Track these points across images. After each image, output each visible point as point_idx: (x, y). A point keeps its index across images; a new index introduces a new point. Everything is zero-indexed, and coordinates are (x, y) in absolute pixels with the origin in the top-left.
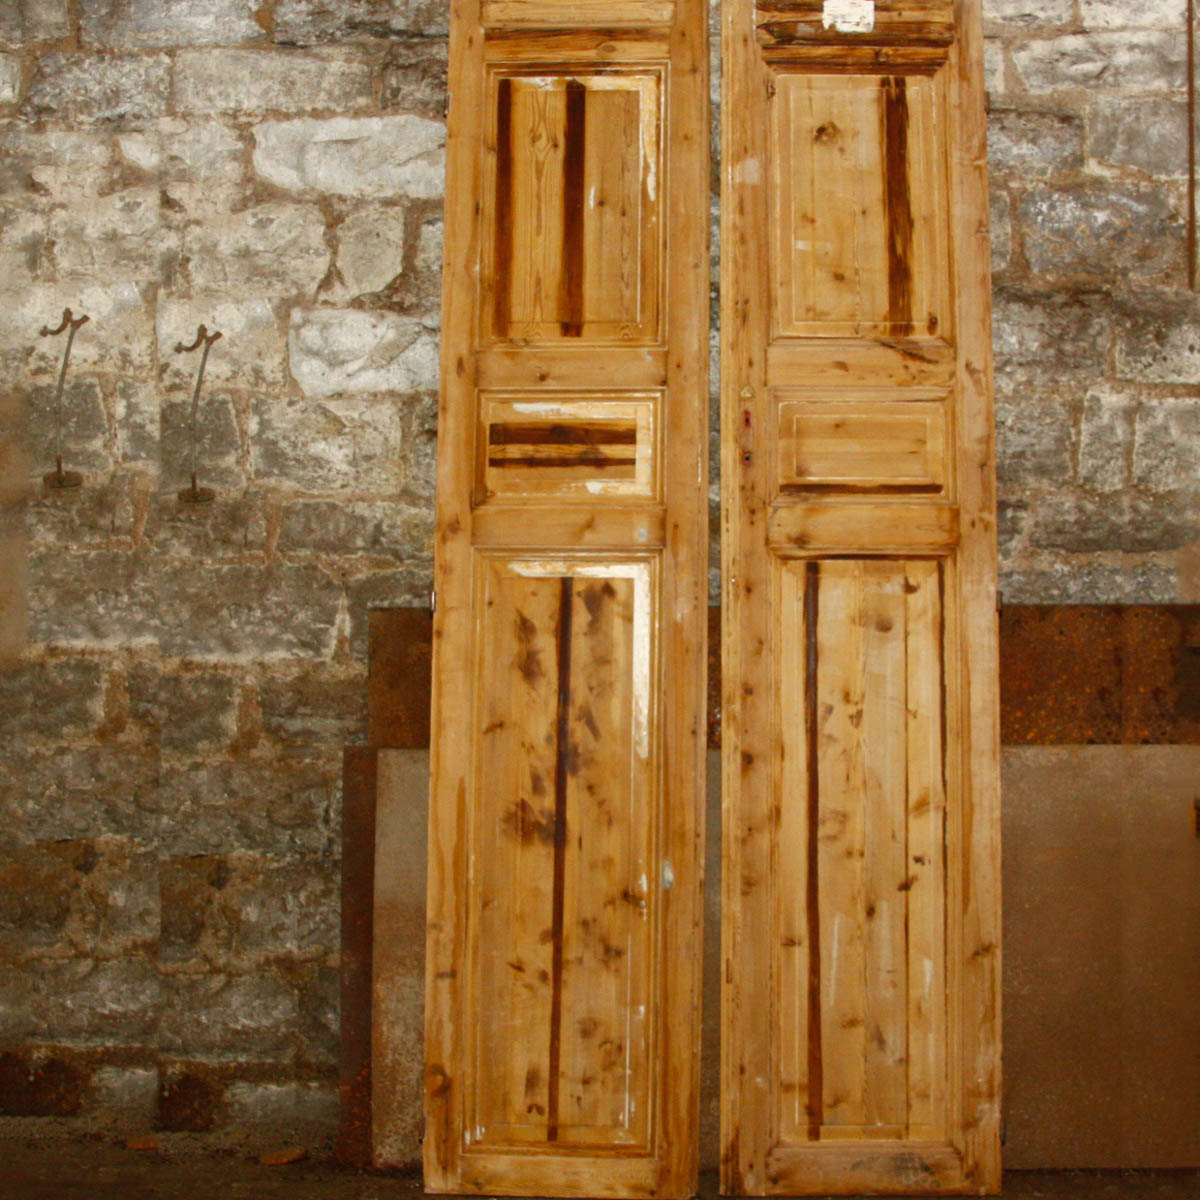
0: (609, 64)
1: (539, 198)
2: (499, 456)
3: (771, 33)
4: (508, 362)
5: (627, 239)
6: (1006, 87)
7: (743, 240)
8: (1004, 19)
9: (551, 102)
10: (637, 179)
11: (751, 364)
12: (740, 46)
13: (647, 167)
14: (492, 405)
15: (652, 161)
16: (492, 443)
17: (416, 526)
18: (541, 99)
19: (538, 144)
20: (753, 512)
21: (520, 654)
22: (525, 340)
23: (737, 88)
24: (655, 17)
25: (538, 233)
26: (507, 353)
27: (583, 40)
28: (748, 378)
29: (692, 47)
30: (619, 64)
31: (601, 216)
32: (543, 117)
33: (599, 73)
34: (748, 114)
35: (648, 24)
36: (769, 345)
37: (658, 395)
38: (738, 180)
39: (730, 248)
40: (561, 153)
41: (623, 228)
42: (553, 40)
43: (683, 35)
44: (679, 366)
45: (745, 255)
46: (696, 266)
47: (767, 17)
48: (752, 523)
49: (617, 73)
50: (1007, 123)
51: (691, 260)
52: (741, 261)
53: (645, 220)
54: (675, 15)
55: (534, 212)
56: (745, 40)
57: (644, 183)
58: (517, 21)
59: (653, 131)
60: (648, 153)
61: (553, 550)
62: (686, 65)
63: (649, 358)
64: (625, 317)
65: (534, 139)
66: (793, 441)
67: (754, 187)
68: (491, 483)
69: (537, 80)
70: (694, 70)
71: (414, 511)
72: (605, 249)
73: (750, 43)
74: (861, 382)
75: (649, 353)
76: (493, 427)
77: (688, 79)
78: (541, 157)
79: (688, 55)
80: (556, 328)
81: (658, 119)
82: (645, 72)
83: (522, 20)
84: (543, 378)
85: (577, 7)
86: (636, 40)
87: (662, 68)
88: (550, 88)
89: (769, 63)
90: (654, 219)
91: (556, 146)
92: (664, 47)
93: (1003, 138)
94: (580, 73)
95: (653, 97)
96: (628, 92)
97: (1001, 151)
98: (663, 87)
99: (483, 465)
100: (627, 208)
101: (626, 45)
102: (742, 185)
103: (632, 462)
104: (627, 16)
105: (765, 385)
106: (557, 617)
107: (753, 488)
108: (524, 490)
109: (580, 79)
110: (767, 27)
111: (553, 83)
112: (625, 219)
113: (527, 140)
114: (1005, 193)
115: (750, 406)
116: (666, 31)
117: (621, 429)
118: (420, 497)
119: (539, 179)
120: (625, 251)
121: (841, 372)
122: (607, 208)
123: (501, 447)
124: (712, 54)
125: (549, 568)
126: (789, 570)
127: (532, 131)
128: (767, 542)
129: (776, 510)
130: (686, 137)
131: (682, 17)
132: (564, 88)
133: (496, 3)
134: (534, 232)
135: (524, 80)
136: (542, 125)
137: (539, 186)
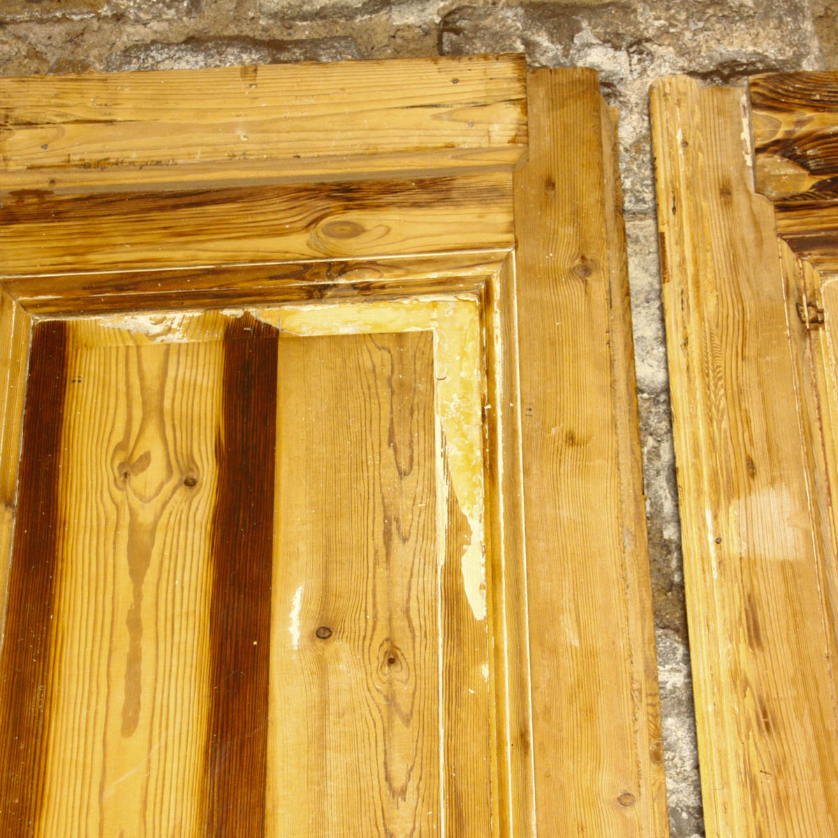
0: (344, 269)
1: (135, 624)
3: (801, 161)
5: (403, 734)
7: (767, 721)
9: (179, 371)
10: (430, 559)
12: (711, 205)
13: (458, 528)
15: (473, 513)
18: (152, 366)
19: (137, 481)
23: (711, 304)
24: (469, 140)
25: (129, 725)
27: (273, 211)
29: (577, 215)
30: (372, 265)
31: (322, 667)
32: (156, 410)
33: (315, 294)
34: (749, 374)
35: (447, 162)
38: (734, 547)
39: (731, 742)
40: (204, 501)
41: (391, 699)
42: (185, 218)
43: (550, 184)
45: (780, 766)
46: (625, 800)
47: (783, 125)
49: (366, 291)
51: (607, 783)
52: (766, 785)
53: (456, 676)
54: (523, 135)
55: (119, 666)
56: (725, 192)
57: (452, 571)
58: (86, 166)
59: (475, 434)
60: (462, 493)
62: (564, 256)
65: (127, 471)
67: (788, 570)
69: (143, 321)
70: (586, 269)
72: (336, 761)
73: (739, 197)
77: (572, 292)
78: (146, 515)
79: (566, 232)
81: (488, 399)
82: (443, 285)
83: (101, 165)
85: (252, 127)
86: (416, 205)
87: (494, 271)
88: (176, 338)
89: (799, 245)
90: (485, 670)
91: (190, 483)
92: (499, 217)
94: (263, 298)
95: (473, 347)
96: (400, 337)
98: (497, 319)
100: (404, 645)
101: (392, 217)
102: (750, 563)
104: (391, 140)
109: (264, 314)
110: (785, 148)
111: (187, 327)
112: (398, 673)
113: (108, 472)
116: (505, 178)
119: (137, 574)
120: (399, 769)
122: (339, 646)
124: (633, 262)
127: (121, 447)
130: (571, 439)
131: (544, 142)
132: (219, 335)
133: (29, 124)
134: (116, 722)
135: (107, 322)
136: (152, 430)
137: (138, 595)
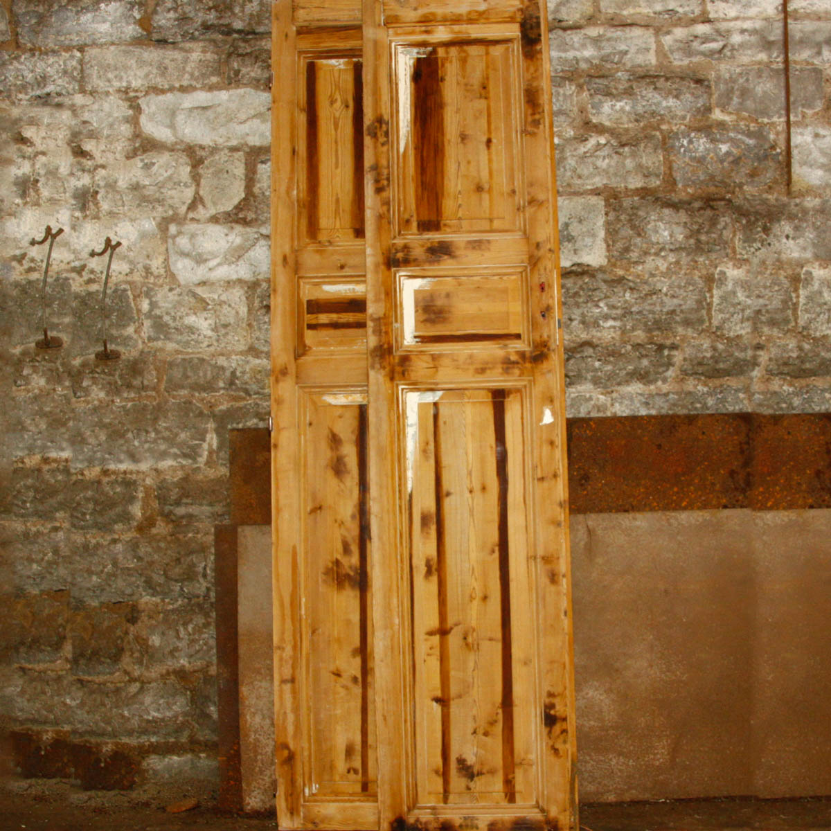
1: (336, 142)
2: (314, 322)
4: (317, 257)
6: (657, 60)
8: (655, 13)
9: (343, 76)
14: (307, 286)
16: (308, 313)
17: (260, 372)
18: (336, 75)
19: (335, 106)
21: (332, 458)
22: (329, 242)
25: (336, 167)
26: (317, 251)
32: (338, 87)
40: (351, 112)
42: (342, 34)
50: (658, 85)
55: (334, 153)
58: (318, 20)
61: (352, 386)
65: (332, 102)
68: (308, 342)
69: (333, 62)
71: (257, 361)
76: (309, 302)
78: (337, 115)
80: (351, 232)
83: (322, 20)
84: (342, 267)
88: (342, 67)
91: (347, 107)
93: (656, 96)
97: (654, 104)
99: (303, 328)
106: (356, 432)
108: (331, 345)
109: (360, 60)
111: (344, 63)
113: (327, 103)
114: (658, 133)
118: (262, 352)
119: (336, 129)
123: (314, 316)
125: (350, 398)
127: (330, 96)
132: (352, 67)
133: (303, 8)
134: (334, 166)
135: (324, 61)
136: (337, 93)
137: (336, 135)
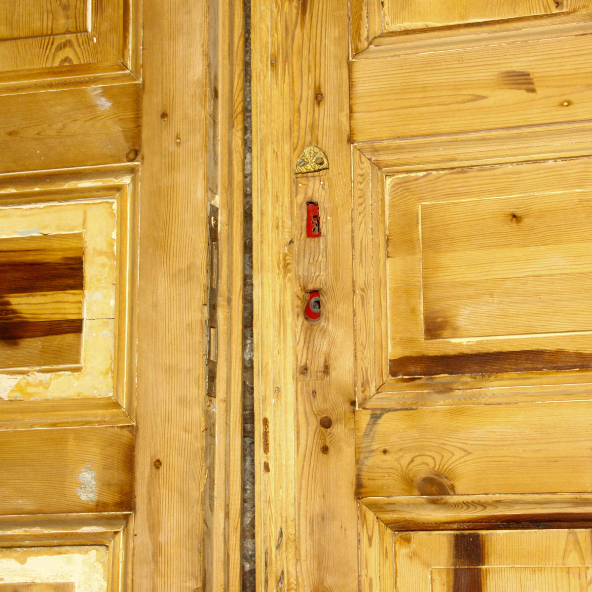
11: (318, 98)
20: (326, 423)
28: (313, 127)
36: (357, 52)
37: (126, 180)
44: (164, 115)
48: (325, 450)
63: (105, 104)
64: (62, 23)
66: (417, 261)
74: (564, 114)
75: (106, 92)
103: (75, 327)
105: (350, 140)
107: (326, 370)
115: (315, 189)
117: (54, 257)
121: (521, 95)
126: (413, 555)
128: (360, 490)
129: (375, 417)
